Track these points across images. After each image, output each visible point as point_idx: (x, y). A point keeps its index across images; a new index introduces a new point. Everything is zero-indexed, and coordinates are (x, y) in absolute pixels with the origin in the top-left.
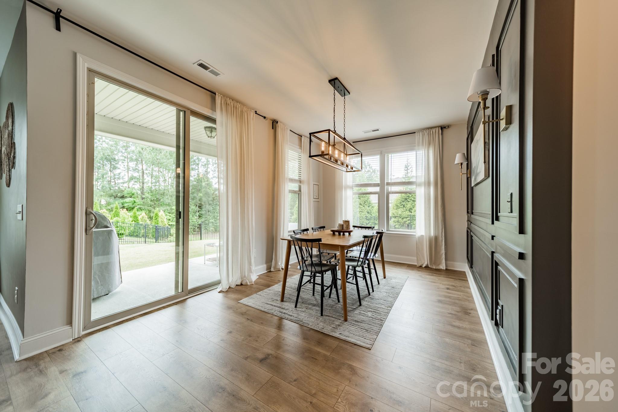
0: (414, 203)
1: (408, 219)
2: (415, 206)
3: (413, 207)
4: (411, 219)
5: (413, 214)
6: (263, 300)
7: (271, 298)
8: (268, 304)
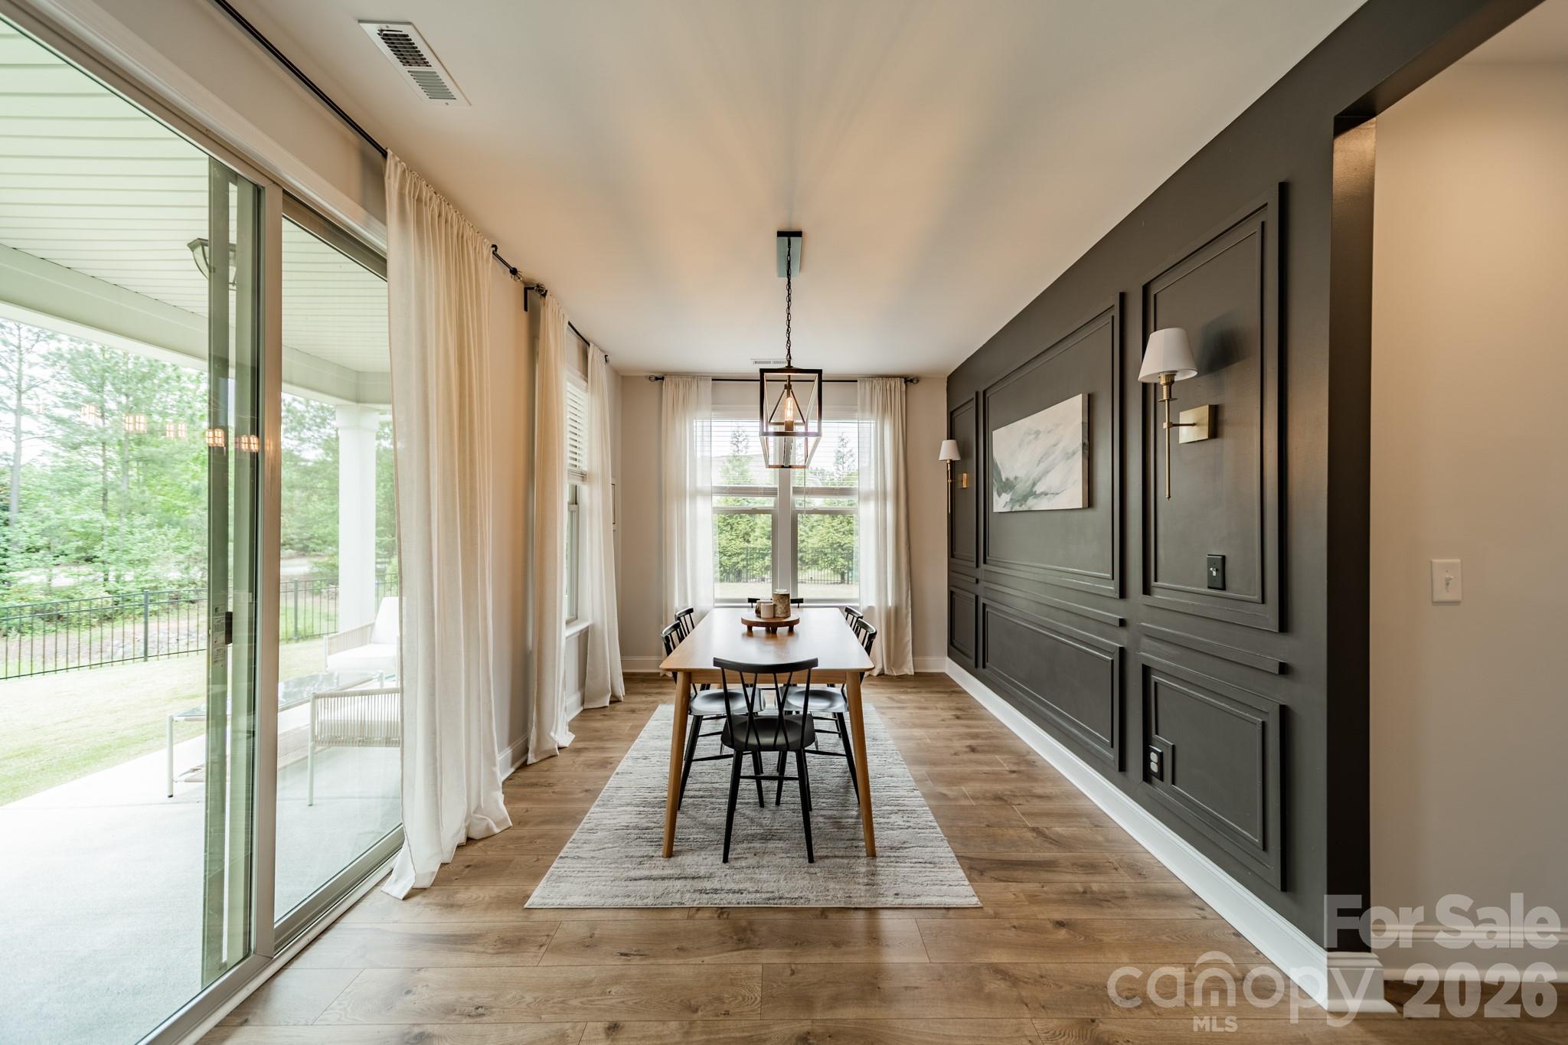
5: (752, 546)
6: (604, 872)
7: (627, 857)
8: (636, 880)
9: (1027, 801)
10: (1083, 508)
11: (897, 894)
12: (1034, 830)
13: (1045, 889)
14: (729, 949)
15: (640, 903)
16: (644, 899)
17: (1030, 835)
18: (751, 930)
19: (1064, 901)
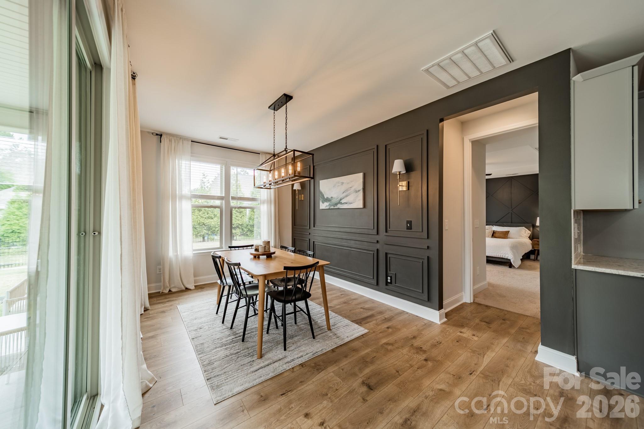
6: (238, 375)
7: (242, 365)
8: (257, 371)
9: (353, 301)
10: (363, 208)
11: (347, 337)
12: (361, 308)
13: (377, 321)
14: (317, 373)
15: (269, 377)
16: (268, 375)
17: (362, 310)
18: (318, 365)
19: (383, 322)
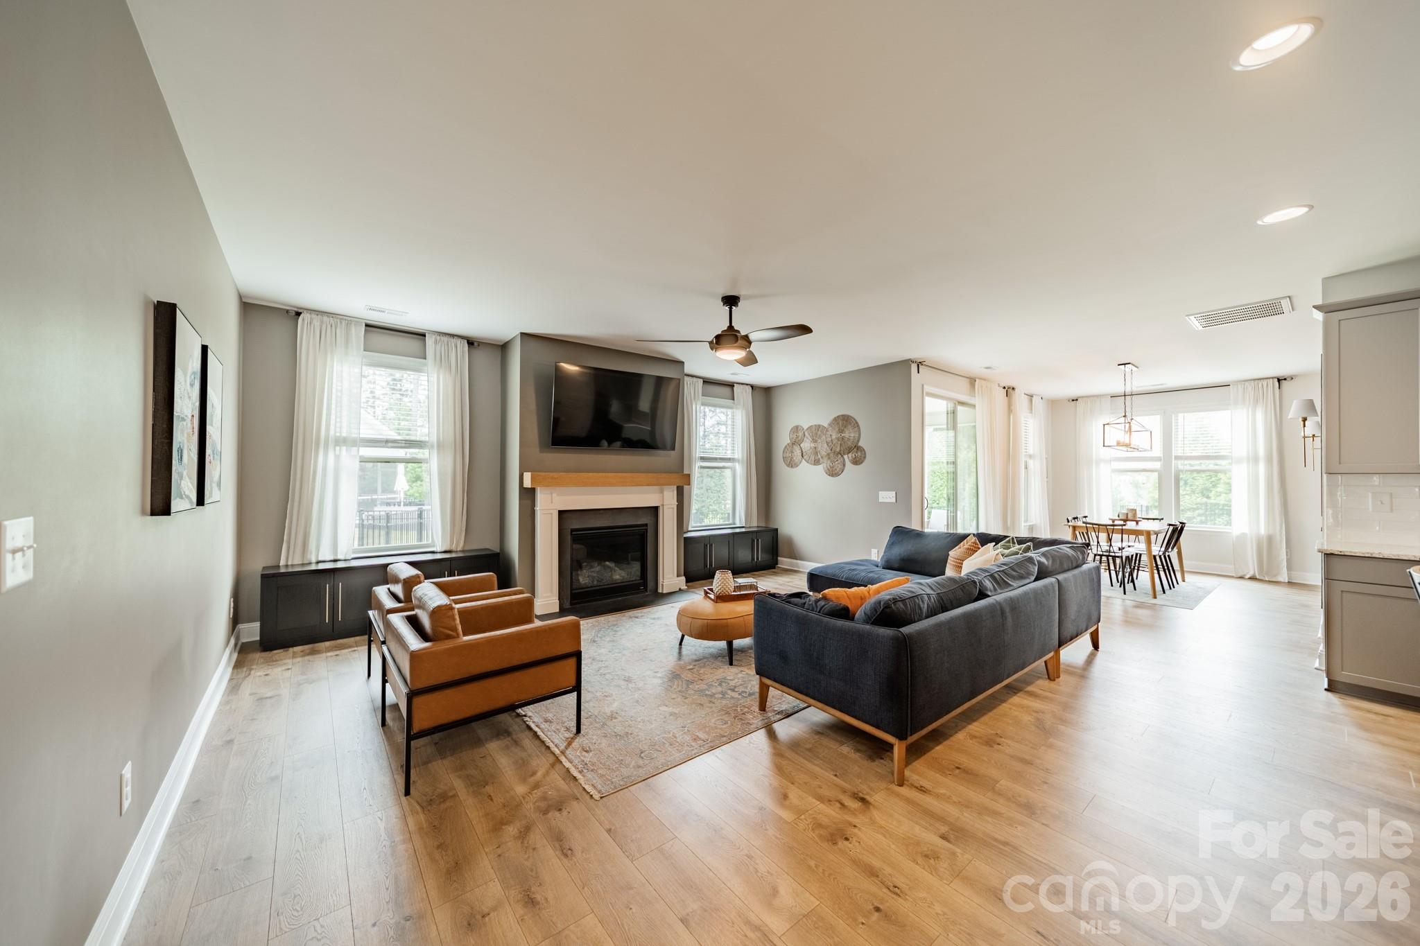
0: (1216, 476)
1: (1197, 512)
2: (1218, 484)
3: (1214, 486)
4: (1208, 513)
5: (1212, 501)
